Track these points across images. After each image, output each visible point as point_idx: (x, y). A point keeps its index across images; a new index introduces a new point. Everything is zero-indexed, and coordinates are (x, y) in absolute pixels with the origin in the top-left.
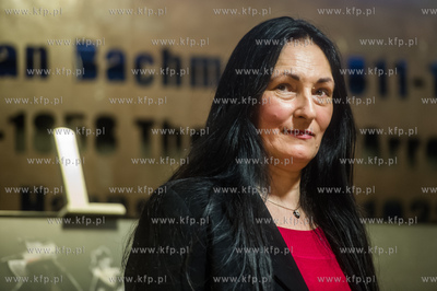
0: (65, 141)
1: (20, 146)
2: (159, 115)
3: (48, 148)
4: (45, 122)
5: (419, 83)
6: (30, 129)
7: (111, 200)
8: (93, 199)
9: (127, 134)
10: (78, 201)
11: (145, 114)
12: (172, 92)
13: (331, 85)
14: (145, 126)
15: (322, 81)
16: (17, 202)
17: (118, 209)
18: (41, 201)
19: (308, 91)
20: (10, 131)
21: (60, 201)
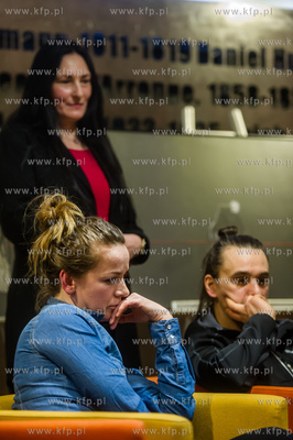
5: (135, 49)
13: (88, 78)
15: (84, 76)
19: (78, 83)
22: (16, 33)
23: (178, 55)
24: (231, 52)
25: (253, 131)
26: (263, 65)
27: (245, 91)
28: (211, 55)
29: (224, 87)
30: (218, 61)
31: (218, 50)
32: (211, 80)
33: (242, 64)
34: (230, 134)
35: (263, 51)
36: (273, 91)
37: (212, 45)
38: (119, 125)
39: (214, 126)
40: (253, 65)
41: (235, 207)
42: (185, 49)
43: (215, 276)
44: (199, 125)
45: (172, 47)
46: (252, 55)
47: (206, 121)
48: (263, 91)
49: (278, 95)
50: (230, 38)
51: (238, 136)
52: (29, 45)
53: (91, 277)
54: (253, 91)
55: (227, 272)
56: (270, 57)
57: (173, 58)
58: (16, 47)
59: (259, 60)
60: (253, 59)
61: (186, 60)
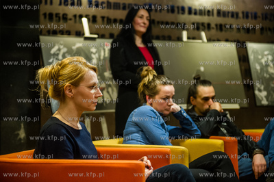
0: (85, 20)
1: (75, 22)
2: (106, 15)
3: (81, 22)
4: (81, 17)
6: (78, 18)
7: (95, 34)
8: (91, 34)
9: (99, 19)
10: (87, 34)
11: (103, 15)
12: (109, 10)
14: (103, 18)
16: (75, 33)
17: (96, 36)
18: (80, 34)
20: (73, 18)
21: (84, 34)
22: (119, 4)
23: (180, 11)
24: (200, 10)
25: (209, 40)
26: (213, 15)
27: (206, 25)
28: (193, 11)
29: (198, 24)
30: (195, 14)
31: (195, 10)
32: (193, 21)
33: (205, 15)
34: (200, 41)
35: (213, 10)
36: (216, 25)
37: (193, 8)
38: (158, 38)
39: (194, 38)
40: (208, 15)
41: (202, 69)
42: (183, 9)
43: (195, 98)
44: (188, 38)
45: (178, 7)
46: (209, 11)
47: (191, 36)
48: (213, 25)
49: (218, 27)
50: (200, 5)
51: (203, 42)
52: (124, 8)
53: (157, 97)
54: (209, 25)
55: (200, 97)
56: (215, 12)
57: (178, 13)
58: (119, 9)
59: (211, 13)
60: (209, 13)
61: (183, 13)
